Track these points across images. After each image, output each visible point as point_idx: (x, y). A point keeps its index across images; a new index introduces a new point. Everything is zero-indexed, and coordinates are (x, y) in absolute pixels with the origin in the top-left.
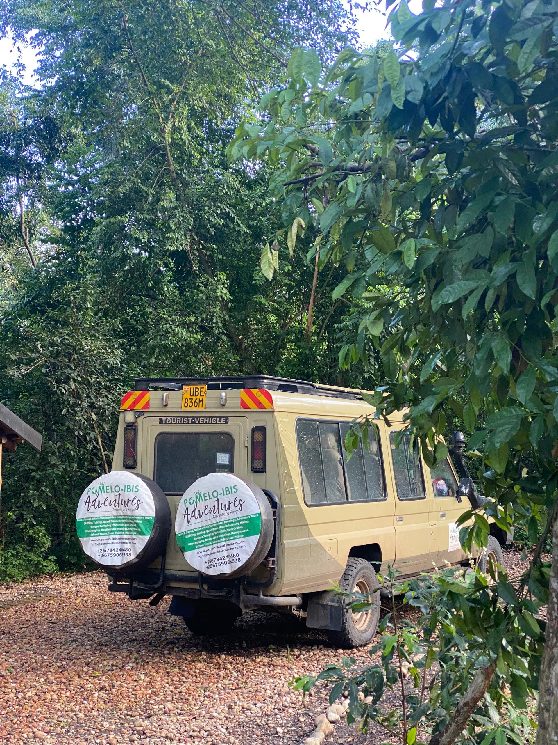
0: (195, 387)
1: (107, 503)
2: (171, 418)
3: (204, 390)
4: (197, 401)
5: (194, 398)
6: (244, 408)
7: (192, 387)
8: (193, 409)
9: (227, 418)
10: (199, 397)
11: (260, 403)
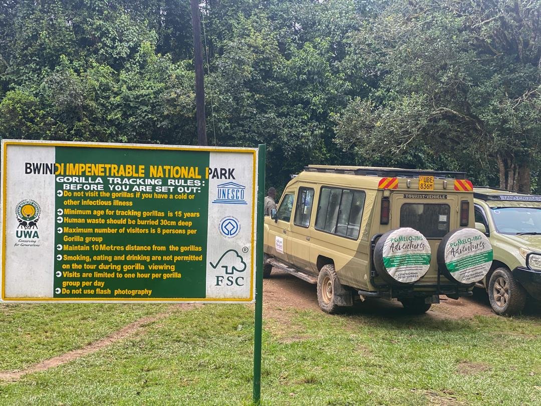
0: (427, 177)
1: (404, 247)
2: (411, 194)
3: (433, 179)
4: (429, 185)
5: (427, 183)
6: (456, 190)
7: (425, 177)
8: (426, 190)
9: (446, 196)
10: (429, 183)
11: (466, 188)
